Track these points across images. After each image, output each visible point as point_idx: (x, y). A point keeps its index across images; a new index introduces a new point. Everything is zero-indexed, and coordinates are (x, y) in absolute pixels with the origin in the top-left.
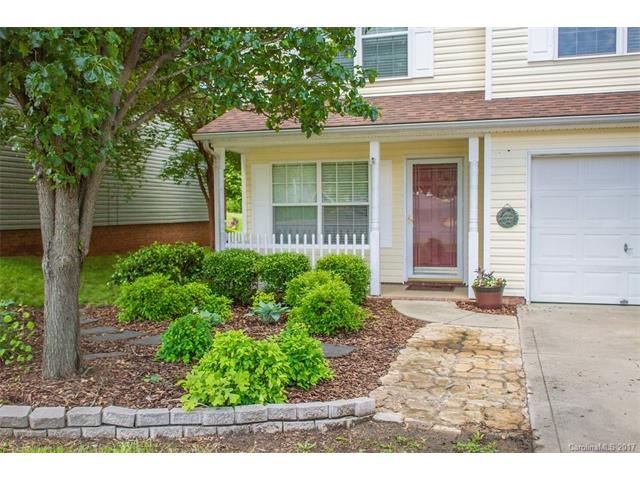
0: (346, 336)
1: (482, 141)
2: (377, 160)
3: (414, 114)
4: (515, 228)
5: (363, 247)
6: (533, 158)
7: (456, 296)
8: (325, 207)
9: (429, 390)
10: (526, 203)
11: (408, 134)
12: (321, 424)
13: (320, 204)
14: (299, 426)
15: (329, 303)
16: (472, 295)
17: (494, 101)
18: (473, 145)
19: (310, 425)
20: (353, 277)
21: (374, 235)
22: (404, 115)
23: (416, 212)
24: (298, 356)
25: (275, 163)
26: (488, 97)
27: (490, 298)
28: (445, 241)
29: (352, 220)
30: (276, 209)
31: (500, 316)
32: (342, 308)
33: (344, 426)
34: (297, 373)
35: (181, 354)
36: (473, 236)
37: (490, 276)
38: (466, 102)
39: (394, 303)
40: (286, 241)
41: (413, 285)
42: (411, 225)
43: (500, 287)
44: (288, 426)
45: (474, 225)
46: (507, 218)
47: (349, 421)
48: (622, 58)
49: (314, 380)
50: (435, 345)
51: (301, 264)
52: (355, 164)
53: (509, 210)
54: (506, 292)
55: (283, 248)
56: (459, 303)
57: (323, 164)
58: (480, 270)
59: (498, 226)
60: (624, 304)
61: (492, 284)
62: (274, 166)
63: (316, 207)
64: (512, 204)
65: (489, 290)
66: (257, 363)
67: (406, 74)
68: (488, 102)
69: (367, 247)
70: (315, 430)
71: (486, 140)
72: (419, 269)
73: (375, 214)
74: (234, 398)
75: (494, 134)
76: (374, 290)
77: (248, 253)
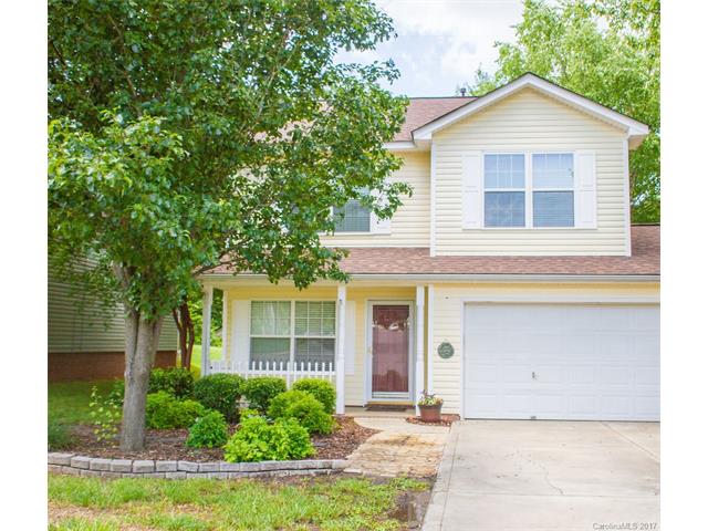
0: (320, 437)
1: (426, 289)
2: (344, 302)
3: (374, 266)
4: (451, 359)
5: (331, 373)
6: (465, 304)
7: (407, 414)
8: (297, 339)
9: (379, 461)
10: (460, 339)
11: (369, 282)
12: (312, 472)
13: (293, 336)
14: (299, 472)
15: (307, 412)
16: (418, 413)
17: (437, 258)
18: (420, 293)
19: (306, 472)
20: (323, 396)
21: (340, 363)
22: (366, 266)
23: (376, 345)
24: (294, 437)
25: (255, 299)
26: (433, 254)
27: (431, 414)
28: (399, 370)
29: (322, 350)
30: (253, 339)
31: (438, 427)
32: (317, 416)
33: (326, 473)
34: (293, 449)
35: (205, 442)
36: (420, 365)
37: (432, 397)
38: (416, 257)
39: (355, 420)
40: (264, 368)
41: (372, 407)
42: (371, 356)
43: (438, 405)
44: (292, 473)
45: (420, 356)
46: (446, 351)
47: (329, 471)
48: (529, 231)
49: (304, 454)
50: (386, 442)
51: (280, 386)
52: (325, 303)
53: (448, 344)
54: (443, 411)
55: (261, 373)
56: (408, 419)
57: (297, 302)
58: (425, 392)
59: (439, 357)
60: (533, 419)
61: (433, 402)
62: (253, 302)
63: (289, 339)
64: (450, 340)
65: (430, 407)
66: (270, 437)
67: (368, 230)
68: (433, 259)
69: (333, 373)
70: (309, 475)
71: (430, 289)
72: (375, 393)
73: (340, 347)
74: (259, 455)
75: (435, 285)
76: (339, 409)
77: (235, 376)
